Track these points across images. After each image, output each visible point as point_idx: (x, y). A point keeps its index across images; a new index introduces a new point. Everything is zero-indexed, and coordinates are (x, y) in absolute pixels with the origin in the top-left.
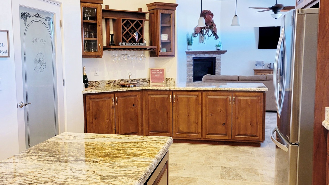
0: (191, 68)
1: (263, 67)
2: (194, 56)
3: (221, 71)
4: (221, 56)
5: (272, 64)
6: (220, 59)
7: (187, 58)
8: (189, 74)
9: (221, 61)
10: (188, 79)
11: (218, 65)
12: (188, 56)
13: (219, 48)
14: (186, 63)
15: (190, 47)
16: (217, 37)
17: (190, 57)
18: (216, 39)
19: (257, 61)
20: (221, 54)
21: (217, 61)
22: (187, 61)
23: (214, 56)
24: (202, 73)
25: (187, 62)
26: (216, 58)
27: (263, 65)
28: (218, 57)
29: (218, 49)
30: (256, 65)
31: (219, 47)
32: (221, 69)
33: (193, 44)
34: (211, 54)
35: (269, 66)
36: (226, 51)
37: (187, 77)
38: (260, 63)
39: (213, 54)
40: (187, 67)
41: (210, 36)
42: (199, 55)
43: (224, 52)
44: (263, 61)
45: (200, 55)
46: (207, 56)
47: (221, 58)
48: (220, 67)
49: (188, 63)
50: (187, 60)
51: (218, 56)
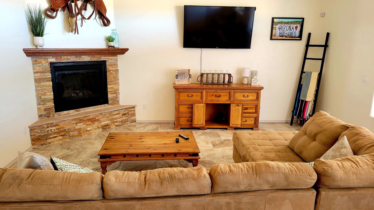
0: (48, 86)
1: (189, 80)
2: (53, 60)
3: (119, 85)
4: (117, 59)
5: (205, 76)
6: (116, 65)
7: (33, 64)
8: (42, 97)
9: (119, 68)
10: (43, 109)
11: (112, 76)
12: (36, 61)
13: (112, 44)
14: (32, 75)
15: (39, 40)
16: (106, 22)
17: (41, 63)
18: (105, 25)
19: (178, 70)
20: (118, 55)
21: (109, 68)
22: (35, 71)
23: (103, 58)
24: (81, 92)
25: (35, 73)
26: (107, 63)
27: (190, 77)
28: (112, 61)
29: (110, 45)
30: (177, 76)
31: (112, 41)
32: (118, 83)
33: (45, 32)
34: (96, 56)
35: (199, 79)
36: (127, 50)
37: (39, 104)
38: (184, 74)
39: (99, 56)
40: (36, 84)
41: (89, 18)
42: (65, 57)
43: (123, 51)
44: (189, 70)
45: (69, 57)
46: (86, 59)
47: (119, 63)
48: (116, 79)
49: (38, 75)
50: (34, 69)
51: (112, 59)
